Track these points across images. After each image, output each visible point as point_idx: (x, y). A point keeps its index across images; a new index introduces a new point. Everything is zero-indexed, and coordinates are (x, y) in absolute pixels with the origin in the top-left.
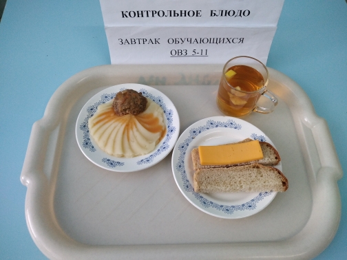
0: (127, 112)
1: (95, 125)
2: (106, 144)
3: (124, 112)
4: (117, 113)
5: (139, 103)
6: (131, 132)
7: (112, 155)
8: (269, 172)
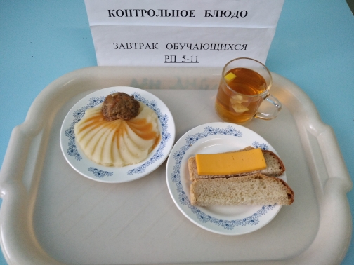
0: (117, 116)
1: (81, 130)
2: (93, 152)
3: (114, 117)
4: (106, 118)
5: (131, 107)
6: (121, 139)
7: (100, 164)
8: (273, 184)
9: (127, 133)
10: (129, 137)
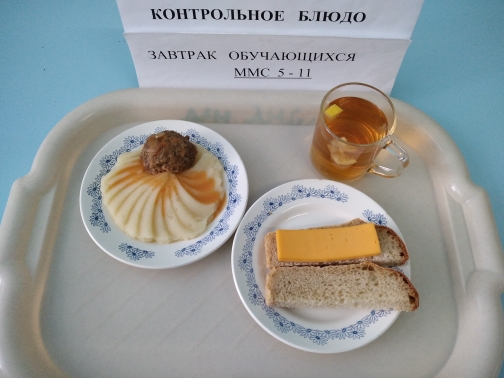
0: (163, 168)
1: (111, 187)
2: (126, 221)
3: (158, 168)
4: (146, 170)
5: (183, 155)
6: (168, 203)
7: (136, 238)
8: (388, 278)
9: (177, 194)
10: (179, 199)
